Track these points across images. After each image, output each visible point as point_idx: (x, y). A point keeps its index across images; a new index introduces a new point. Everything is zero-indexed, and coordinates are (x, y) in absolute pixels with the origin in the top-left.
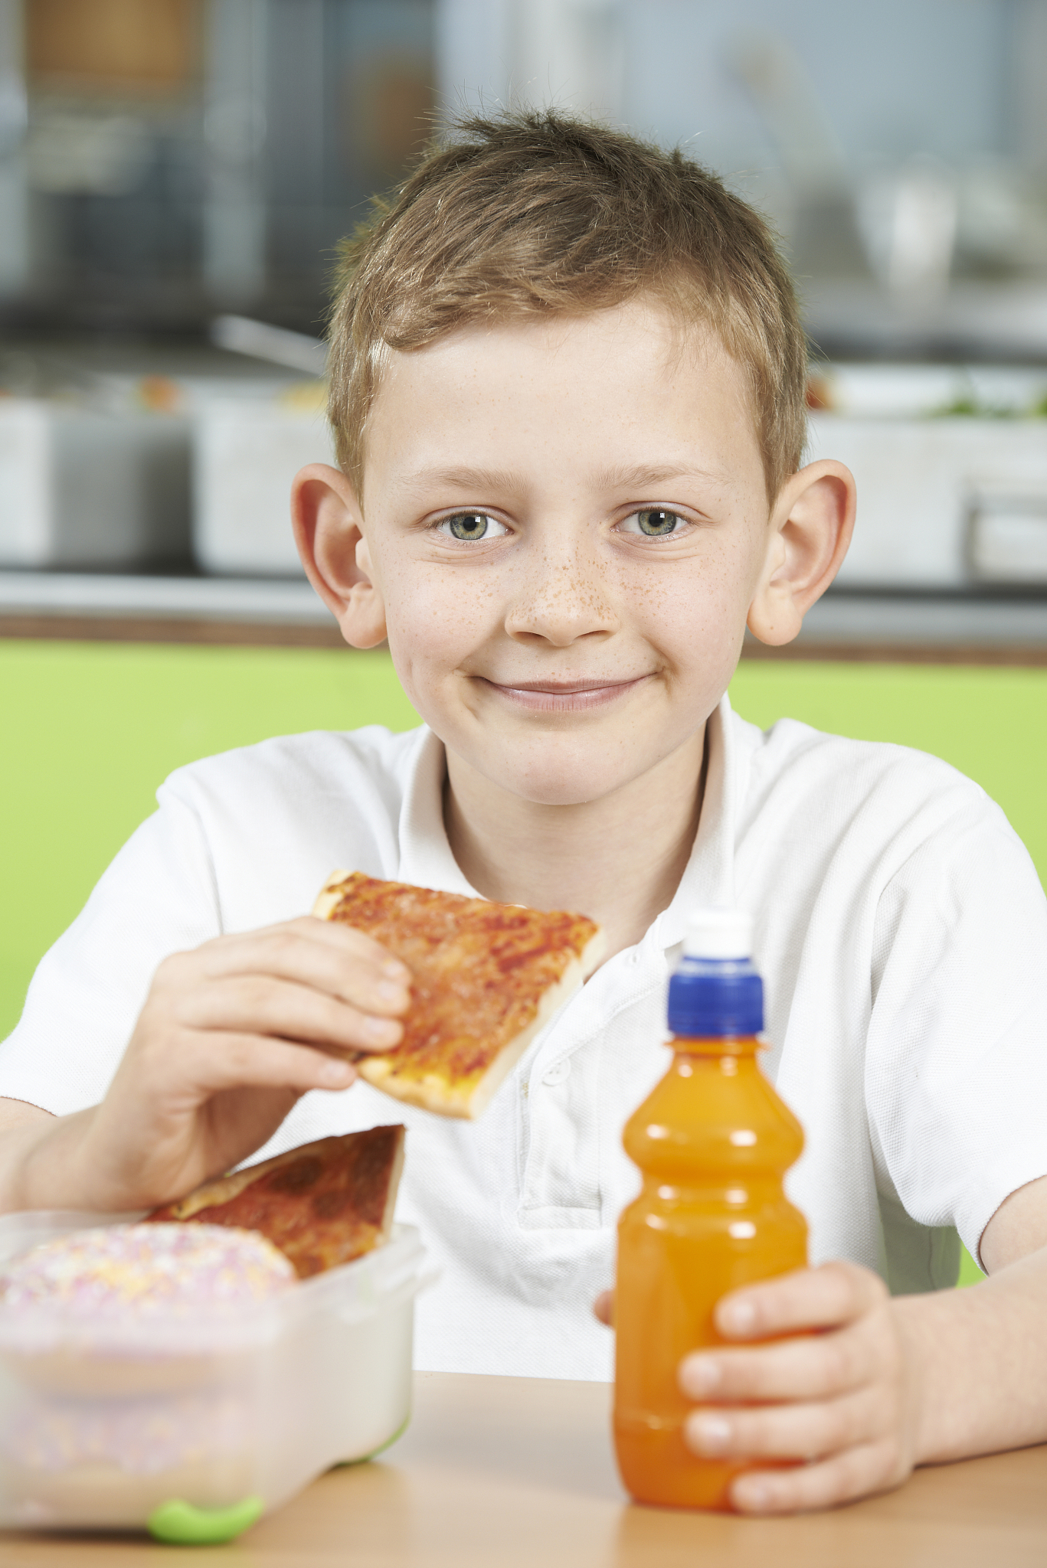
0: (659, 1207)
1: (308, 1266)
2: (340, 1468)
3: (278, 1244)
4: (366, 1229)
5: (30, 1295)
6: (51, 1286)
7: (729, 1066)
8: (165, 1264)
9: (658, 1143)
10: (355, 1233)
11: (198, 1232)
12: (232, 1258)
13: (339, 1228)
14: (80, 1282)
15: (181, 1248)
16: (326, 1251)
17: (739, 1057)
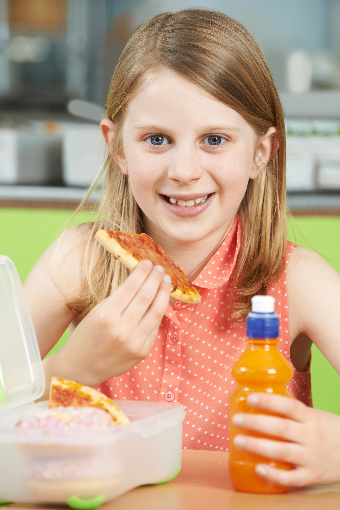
7: (267, 347)
9: (244, 373)
17: (270, 345)
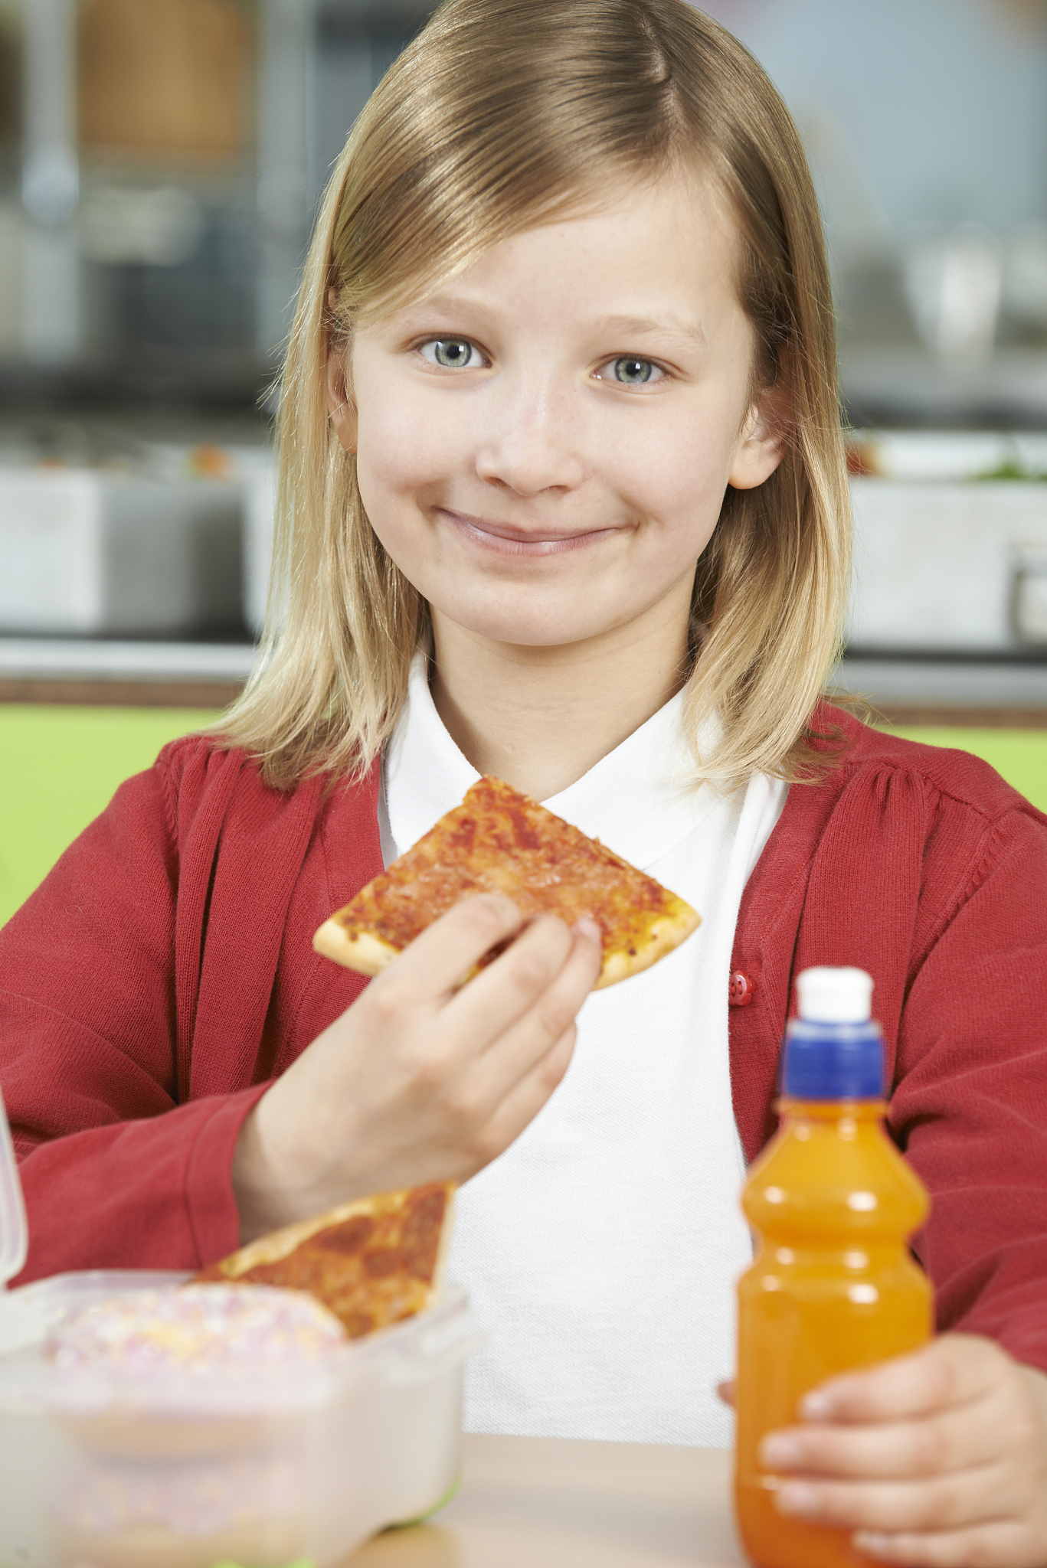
0: (776, 1269)
1: (358, 1326)
2: (391, 1530)
3: (328, 1302)
4: (416, 1286)
5: (82, 1357)
6: (103, 1347)
7: (848, 1129)
8: (216, 1325)
9: (775, 1206)
10: (405, 1291)
11: (249, 1294)
12: (282, 1319)
13: (390, 1285)
14: (133, 1344)
15: (232, 1308)
16: (377, 1308)
